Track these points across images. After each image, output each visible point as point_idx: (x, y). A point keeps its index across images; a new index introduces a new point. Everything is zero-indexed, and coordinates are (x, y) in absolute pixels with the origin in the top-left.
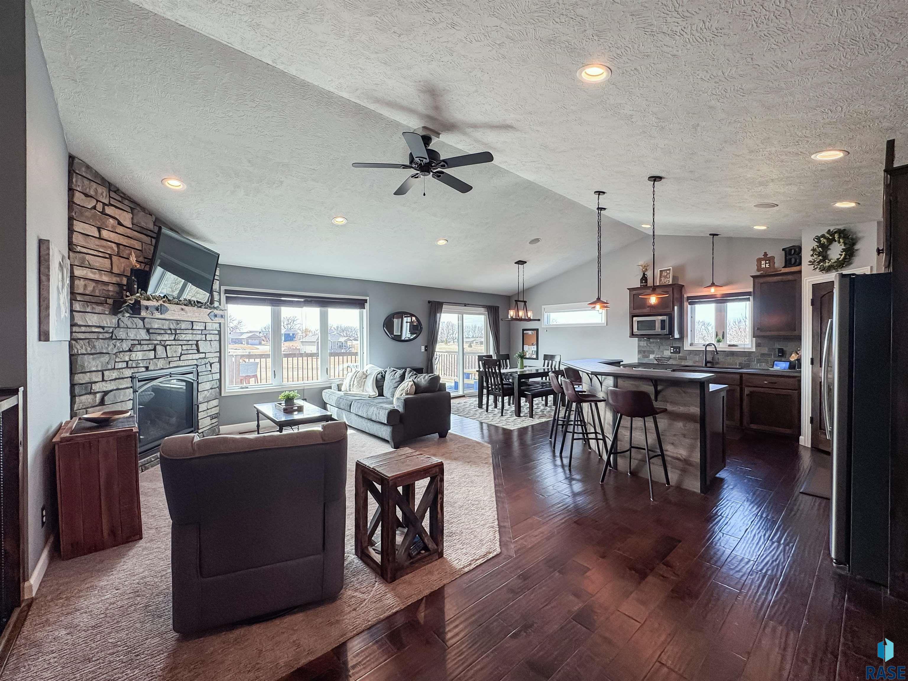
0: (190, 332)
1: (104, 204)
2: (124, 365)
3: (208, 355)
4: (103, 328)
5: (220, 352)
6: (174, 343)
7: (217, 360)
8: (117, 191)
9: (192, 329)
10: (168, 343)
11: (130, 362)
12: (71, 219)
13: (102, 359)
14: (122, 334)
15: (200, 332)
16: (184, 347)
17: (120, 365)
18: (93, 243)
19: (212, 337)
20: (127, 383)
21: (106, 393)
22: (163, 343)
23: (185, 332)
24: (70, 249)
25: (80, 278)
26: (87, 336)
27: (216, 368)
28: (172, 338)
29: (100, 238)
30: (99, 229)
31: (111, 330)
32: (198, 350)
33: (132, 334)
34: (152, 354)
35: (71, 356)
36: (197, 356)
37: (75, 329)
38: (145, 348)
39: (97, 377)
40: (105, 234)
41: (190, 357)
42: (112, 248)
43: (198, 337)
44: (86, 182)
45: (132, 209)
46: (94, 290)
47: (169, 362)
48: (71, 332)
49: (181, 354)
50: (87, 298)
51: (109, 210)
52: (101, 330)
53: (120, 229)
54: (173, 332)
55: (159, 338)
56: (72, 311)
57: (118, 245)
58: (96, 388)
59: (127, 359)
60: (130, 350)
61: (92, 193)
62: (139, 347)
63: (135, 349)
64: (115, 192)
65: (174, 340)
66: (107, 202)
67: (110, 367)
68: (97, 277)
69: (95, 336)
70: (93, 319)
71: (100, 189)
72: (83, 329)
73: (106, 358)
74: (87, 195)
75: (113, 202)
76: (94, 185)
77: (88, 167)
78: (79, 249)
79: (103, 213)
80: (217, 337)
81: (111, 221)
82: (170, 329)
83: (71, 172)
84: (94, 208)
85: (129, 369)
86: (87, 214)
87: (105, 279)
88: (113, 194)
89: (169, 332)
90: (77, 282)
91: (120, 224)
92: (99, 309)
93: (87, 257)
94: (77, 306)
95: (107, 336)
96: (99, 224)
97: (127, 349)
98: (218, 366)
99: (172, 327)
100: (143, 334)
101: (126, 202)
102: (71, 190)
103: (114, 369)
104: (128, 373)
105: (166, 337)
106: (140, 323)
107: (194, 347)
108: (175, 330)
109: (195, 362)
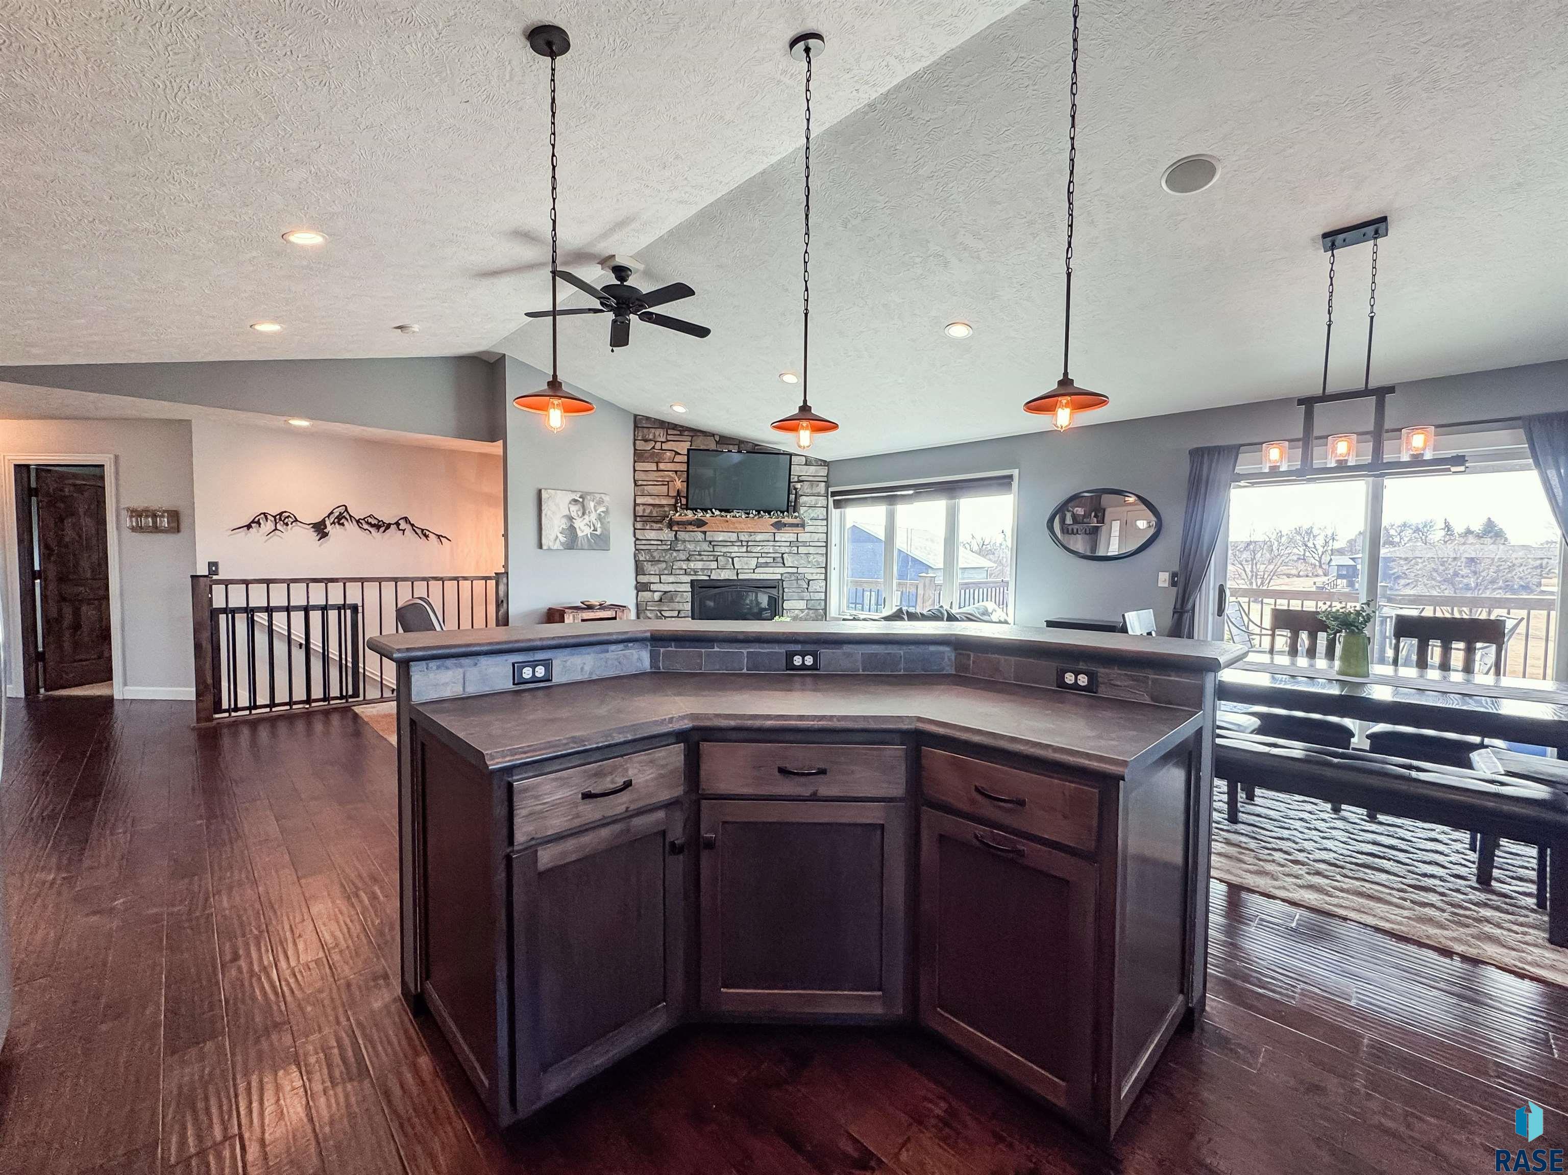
0: (772, 543)
1: (662, 442)
2: (682, 572)
3: (800, 570)
4: (661, 541)
5: (826, 568)
6: (745, 555)
7: (823, 577)
8: (675, 426)
9: (774, 541)
10: (733, 555)
11: (688, 570)
12: (635, 462)
13: (659, 566)
14: (680, 546)
15: (788, 544)
16: (761, 560)
17: (678, 572)
18: (652, 476)
19: (812, 550)
20: (688, 588)
21: (666, 592)
22: (729, 555)
23: (761, 544)
24: (636, 485)
25: (639, 505)
26: (648, 547)
27: (819, 585)
28: (744, 549)
29: (658, 470)
30: (657, 463)
31: (669, 543)
32: (784, 564)
33: (690, 546)
34: (714, 565)
35: (636, 561)
36: (782, 570)
37: (637, 542)
38: (705, 558)
39: (656, 579)
40: (662, 466)
41: (771, 570)
42: (669, 476)
43: (783, 550)
44: (645, 431)
45: (692, 437)
46: (651, 512)
47: (738, 574)
48: (635, 545)
49: (757, 567)
50: (644, 519)
51: (665, 446)
52: (659, 543)
53: (678, 458)
54: (744, 543)
55: (724, 550)
56: (635, 529)
57: (676, 472)
58: (653, 587)
59: (685, 567)
60: (688, 560)
61: (651, 437)
62: (698, 557)
63: (693, 559)
64: (673, 429)
65: (747, 552)
66: (664, 440)
67: (666, 572)
68: (657, 502)
69: (655, 547)
70: (652, 535)
71: (658, 432)
72: (644, 542)
73: (664, 565)
74: (646, 441)
75: (669, 438)
76: (653, 431)
77: (648, 418)
78: (640, 483)
79: (662, 449)
80: (823, 550)
81: (668, 454)
82: (742, 541)
83: (636, 427)
84: (653, 448)
85: (686, 577)
86: (647, 455)
87: (664, 502)
88: (670, 432)
89: (739, 544)
90: (637, 508)
91: (677, 453)
92: (655, 526)
93: (646, 487)
94: (639, 525)
95: (665, 547)
96: (656, 460)
97: (684, 558)
98: (824, 584)
99: (742, 538)
100: (705, 546)
101: (686, 433)
102: (635, 440)
103: (671, 574)
104: (688, 579)
105: (736, 549)
106: (700, 536)
107: (780, 560)
108: (748, 542)
109: (779, 577)
